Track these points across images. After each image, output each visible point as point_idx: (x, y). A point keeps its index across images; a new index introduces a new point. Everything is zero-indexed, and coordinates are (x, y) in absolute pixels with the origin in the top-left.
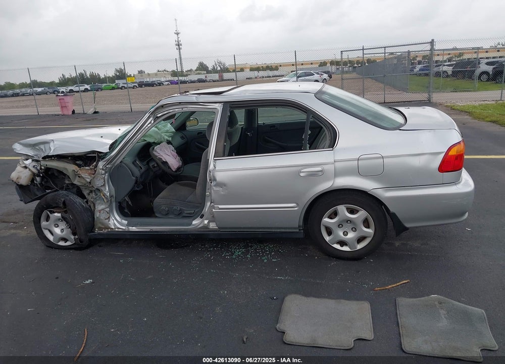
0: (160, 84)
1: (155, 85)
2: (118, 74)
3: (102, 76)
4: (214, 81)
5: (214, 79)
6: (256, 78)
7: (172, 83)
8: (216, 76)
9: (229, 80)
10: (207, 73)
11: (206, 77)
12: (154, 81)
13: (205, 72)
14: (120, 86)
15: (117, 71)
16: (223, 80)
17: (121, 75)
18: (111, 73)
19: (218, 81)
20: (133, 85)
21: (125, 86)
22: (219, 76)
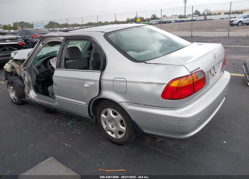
0: (170, 22)
1: (167, 23)
2: (153, 17)
3: (145, 18)
4: (200, 20)
5: (201, 19)
6: (227, 18)
7: (176, 21)
8: (202, 18)
9: (209, 20)
10: (199, 16)
11: (197, 18)
12: (167, 21)
13: (198, 16)
14: (150, 23)
15: (153, 16)
16: (206, 20)
17: (154, 18)
18: (149, 17)
19: (203, 20)
20: (156, 23)
21: (152, 23)
22: (204, 18)
